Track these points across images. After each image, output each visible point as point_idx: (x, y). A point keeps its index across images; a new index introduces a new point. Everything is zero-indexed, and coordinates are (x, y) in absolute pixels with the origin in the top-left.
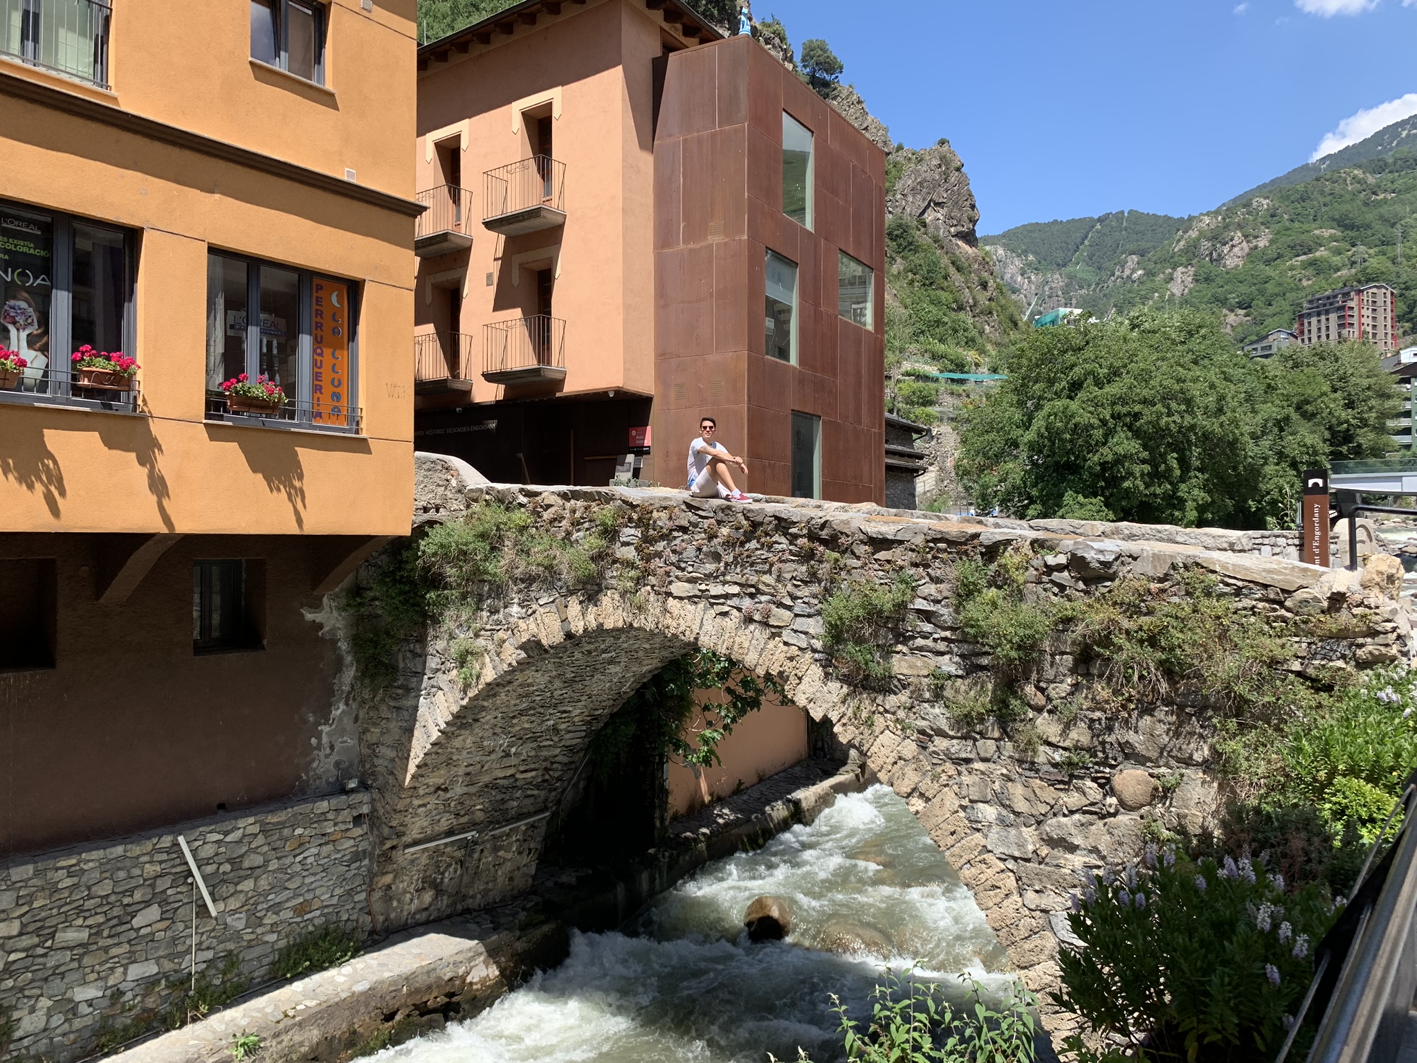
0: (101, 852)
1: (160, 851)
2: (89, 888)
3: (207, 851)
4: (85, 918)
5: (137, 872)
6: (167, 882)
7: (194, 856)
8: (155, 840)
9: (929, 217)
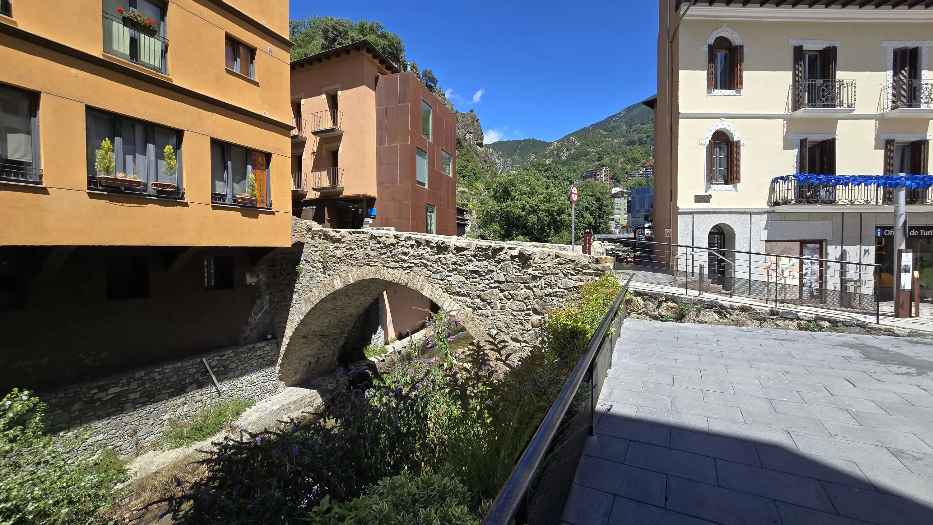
0: (172, 365)
1: (195, 364)
2: (168, 379)
3: (214, 363)
4: (167, 390)
5: (186, 372)
6: (199, 375)
7: (209, 365)
8: (193, 360)
9: (467, 137)
